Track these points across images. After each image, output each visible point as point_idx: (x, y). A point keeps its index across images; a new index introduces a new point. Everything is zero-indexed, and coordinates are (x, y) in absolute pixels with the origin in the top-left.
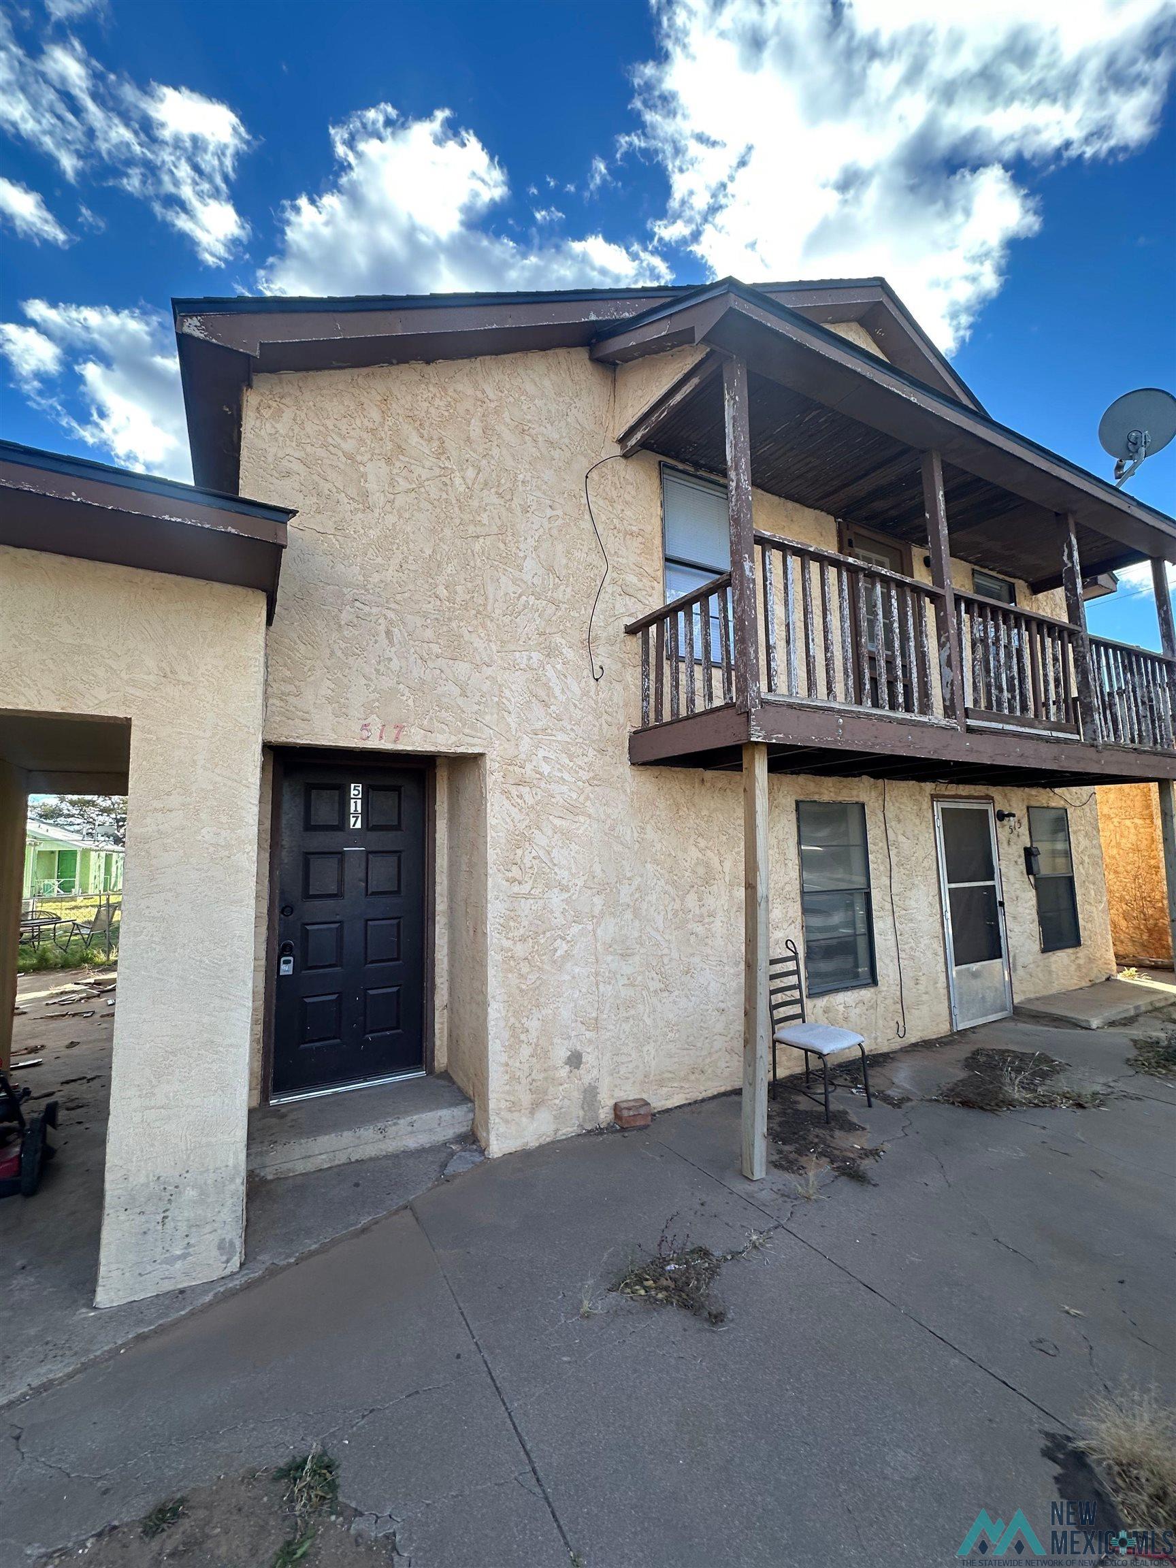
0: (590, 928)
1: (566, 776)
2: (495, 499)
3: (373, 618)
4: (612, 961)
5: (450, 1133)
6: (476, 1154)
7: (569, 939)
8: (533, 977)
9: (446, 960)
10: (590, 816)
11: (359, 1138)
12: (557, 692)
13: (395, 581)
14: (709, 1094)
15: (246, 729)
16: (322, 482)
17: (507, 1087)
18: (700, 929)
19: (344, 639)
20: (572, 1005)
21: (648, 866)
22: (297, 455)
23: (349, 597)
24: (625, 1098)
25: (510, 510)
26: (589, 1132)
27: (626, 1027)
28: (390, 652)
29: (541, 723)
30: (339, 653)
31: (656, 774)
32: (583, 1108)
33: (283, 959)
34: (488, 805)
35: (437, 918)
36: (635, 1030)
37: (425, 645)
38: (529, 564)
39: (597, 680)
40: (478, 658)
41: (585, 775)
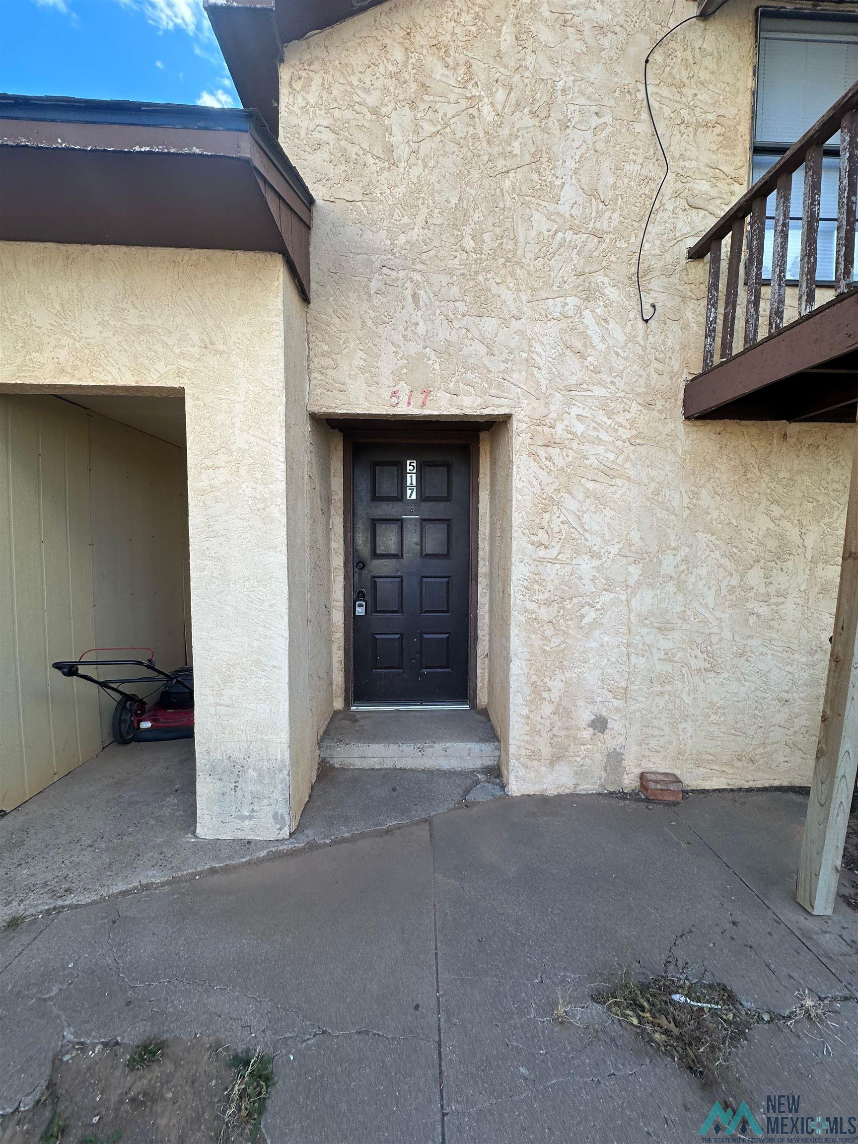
0: (624, 598)
1: (604, 436)
2: (529, 121)
3: (399, 283)
4: (648, 633)
5: (478, 764)
6: (497, 788)
7: (598, 606)
8: (556, 641)
9: (487, 616)
10: (629, 479)
11: (402, 751)
12: (596, 340)
13: (420, 240)
14: (759, 784)
15: (272, 392)
16: (349, 147)
17: (527, 738)
18: (764, 610)
19: (374, 308)
20: (599, 672)
21: (700, 535)
22: (325, 123)
23: (377, 264)
24: (654, 769)
25: (546, 130)
26: (611, 793)
27: (661, 702)
28: (417, 316)
29: (574, 378)
30: (369, 323)
31: (719, 429)
32: (606, 770)
33: (357, 603)
34: (515, 467)
35: (480, 579)
36: (670, 706)
37: (451, 304)
38: (569, 193)
39: (647, 321)
40: (506, 311)
41: (625, 434)
